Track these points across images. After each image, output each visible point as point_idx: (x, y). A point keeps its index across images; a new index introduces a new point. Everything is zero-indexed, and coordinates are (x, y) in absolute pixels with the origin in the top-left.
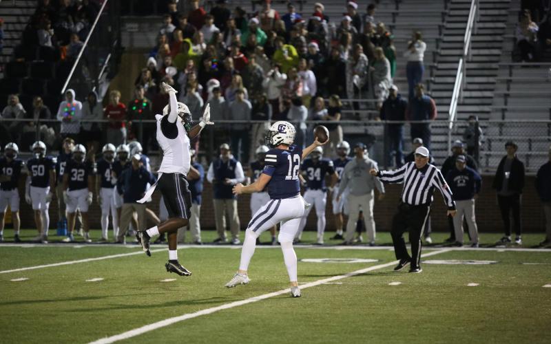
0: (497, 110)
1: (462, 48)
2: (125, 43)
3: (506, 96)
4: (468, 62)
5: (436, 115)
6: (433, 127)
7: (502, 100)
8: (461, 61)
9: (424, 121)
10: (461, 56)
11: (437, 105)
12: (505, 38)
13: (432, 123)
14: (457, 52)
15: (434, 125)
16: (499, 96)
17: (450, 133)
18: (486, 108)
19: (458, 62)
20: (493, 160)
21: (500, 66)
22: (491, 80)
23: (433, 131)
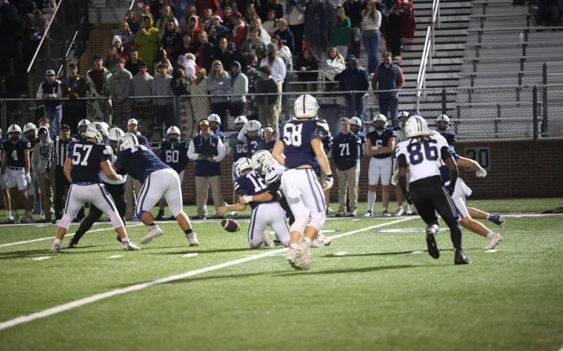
0: (466, 77)
1: (431, 16)
2: (93, 19)
3: (475, 62)
4: (436, 29)
5: (404, 84)
6: (400, 96)
7: (471, 66)
8: (429, 28)
9: (391, 90)
10: (430, 23)
11: (404, 73)
12: (474, 4)
13: (399, 92)
14: (426, 19)
15: (401, 94)
16: (468, 62)
17: (418, 101)
18: (455, 75)
19: (426, 30)
20: (462, 126)
21: (469, 32)
22: (460, 46)
23: (400, 99)
